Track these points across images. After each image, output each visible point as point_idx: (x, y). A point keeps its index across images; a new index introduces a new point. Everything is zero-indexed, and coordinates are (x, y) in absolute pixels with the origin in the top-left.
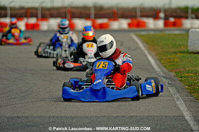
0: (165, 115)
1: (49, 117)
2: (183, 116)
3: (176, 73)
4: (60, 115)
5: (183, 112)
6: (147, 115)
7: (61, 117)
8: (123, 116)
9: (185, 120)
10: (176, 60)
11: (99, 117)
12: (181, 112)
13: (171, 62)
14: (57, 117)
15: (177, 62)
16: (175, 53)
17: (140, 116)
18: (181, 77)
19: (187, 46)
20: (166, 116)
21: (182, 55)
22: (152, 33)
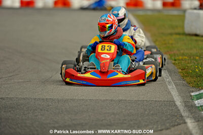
0: (154, 100)
1: (35, 99)
2: (174, 101)
3: (170, 55)
4: (47, 97)
5: (174, 97)
6: (136, 99)
7: (47, 99)
8: (111, 100)
9: (175, 105)
10: (171, 42)
11: (87, 100)
12: (172, 97)
13: (165, 44)
14: (43, 99)
15: (172, 44)
16: (171, 34)
17: (129, 100)
18: (175, 60)
19: (183, 27)
20: (156, 101)
21: (178, 36)
22: (149, 13)
